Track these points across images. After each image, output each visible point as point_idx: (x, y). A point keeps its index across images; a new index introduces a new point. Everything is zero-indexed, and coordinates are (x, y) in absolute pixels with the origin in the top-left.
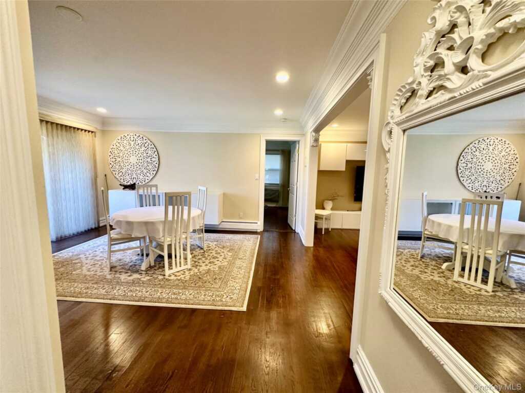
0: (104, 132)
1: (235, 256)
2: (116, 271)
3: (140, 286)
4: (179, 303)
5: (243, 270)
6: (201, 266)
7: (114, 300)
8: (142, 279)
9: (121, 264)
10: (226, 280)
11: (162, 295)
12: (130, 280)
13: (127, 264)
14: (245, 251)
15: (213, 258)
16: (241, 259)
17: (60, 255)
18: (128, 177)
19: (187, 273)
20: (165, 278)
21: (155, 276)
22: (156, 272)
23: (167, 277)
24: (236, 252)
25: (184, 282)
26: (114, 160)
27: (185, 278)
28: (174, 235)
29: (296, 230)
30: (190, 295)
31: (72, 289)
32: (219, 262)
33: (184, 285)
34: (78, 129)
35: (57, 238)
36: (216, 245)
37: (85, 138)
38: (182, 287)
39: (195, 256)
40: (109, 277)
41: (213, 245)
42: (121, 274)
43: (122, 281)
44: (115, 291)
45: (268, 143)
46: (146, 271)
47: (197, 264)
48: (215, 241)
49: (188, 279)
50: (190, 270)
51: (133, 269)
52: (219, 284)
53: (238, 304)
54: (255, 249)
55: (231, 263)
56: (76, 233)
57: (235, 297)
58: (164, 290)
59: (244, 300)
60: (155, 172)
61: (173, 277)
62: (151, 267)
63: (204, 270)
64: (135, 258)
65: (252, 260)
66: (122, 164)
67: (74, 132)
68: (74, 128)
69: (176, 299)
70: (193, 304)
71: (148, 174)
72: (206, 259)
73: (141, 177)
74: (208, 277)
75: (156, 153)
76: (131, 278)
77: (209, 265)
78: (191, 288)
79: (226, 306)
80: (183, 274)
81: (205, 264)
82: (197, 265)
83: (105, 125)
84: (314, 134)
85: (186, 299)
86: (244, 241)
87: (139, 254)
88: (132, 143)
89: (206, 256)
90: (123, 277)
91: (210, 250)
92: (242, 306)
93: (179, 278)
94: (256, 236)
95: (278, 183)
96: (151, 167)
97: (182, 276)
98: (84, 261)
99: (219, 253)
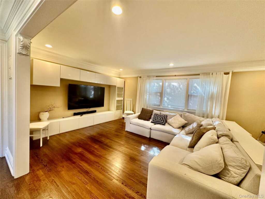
84: (22, 38)
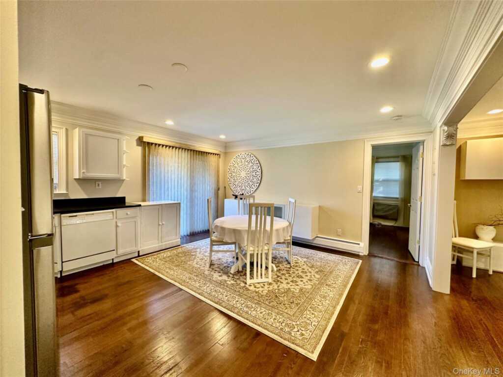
0: (226, 153)
1: (323, 281)
2: (213, 269)
3: (223, 288)
4: (247, 320)
5: (327, 301)
6: (282, 283)
7: (201, 295)
8: (228, 282)
9: (219, 263)
10: (303, 309)
11: (236, 304)
12: (219, 280)
13: (223, 264)
14: (337, 276)
15: (298, 277)
16: (329, 286)
17: (187, 247)
18: (239, 189)
19: (267, 286)
20: (245, 286)
21: (238, 282)
22: (241, 278)
23: (247, 286)
24: (325, 276)
25: (260, 295)
26: (231, 175)
27: (262, 291)
28: (256, 245)
29: (420, 263)
30: (261, 313)
31: (181, 276)
32: (302, 283)
33: (259, 299)
34: (209, 153)
35: (190, 233)
36: (305, 262)
37: (213, 159)
38: (256, 301)
39: (279, 269)
40: (207, 273)
41: (301, 261)
42: (215, 273)
43: (214, 279)
44: (205, 288)
45: (375, 148)
46: (234, 275)
47: (278, 279)
48: (305, 258)
49: (265, 294)
50: (270, 284)
51: (224, 270)
52: (294, 310)
53: (309, 347)
54: (350, 277)
55: (316, 289)
56: (202, 231)
57: (307, 335)
58: (240, 300)
59: (318, 343)
60: (258, 185)
61: (252, 288)
62: (238, 272)
63: (283, 288)
64: (230, 260)
65: (343, 291)
66: (235, 179)
67: (206, 156)
68: (207, 153)
69: (247, 313)
70: (259, 325)
71: (253, 186)
72: (290, 276)
73: (248, 189)
74: (285, 298)
75: (260, 167)
76: (220, 278)
77: (291, 283)
78: (264, 306)
79: (293, 343)
80: (262, 287)
81: (287, 281)
82: (278, 281)
83: (227, 148)
84: (446, 128)
85: (255, 317)
86: (338, 264)
87: (234, 257)
88: (243, 160)
89: (291, 272)
90: (216, 276)
91: (297, 266)
92: (313, 352)
93: (257, 290)
94: (357, 260)
95: (398, 196)
96: (255, 180)
97: (261, 289)
98: (198, 255)
99: (306, 273)
